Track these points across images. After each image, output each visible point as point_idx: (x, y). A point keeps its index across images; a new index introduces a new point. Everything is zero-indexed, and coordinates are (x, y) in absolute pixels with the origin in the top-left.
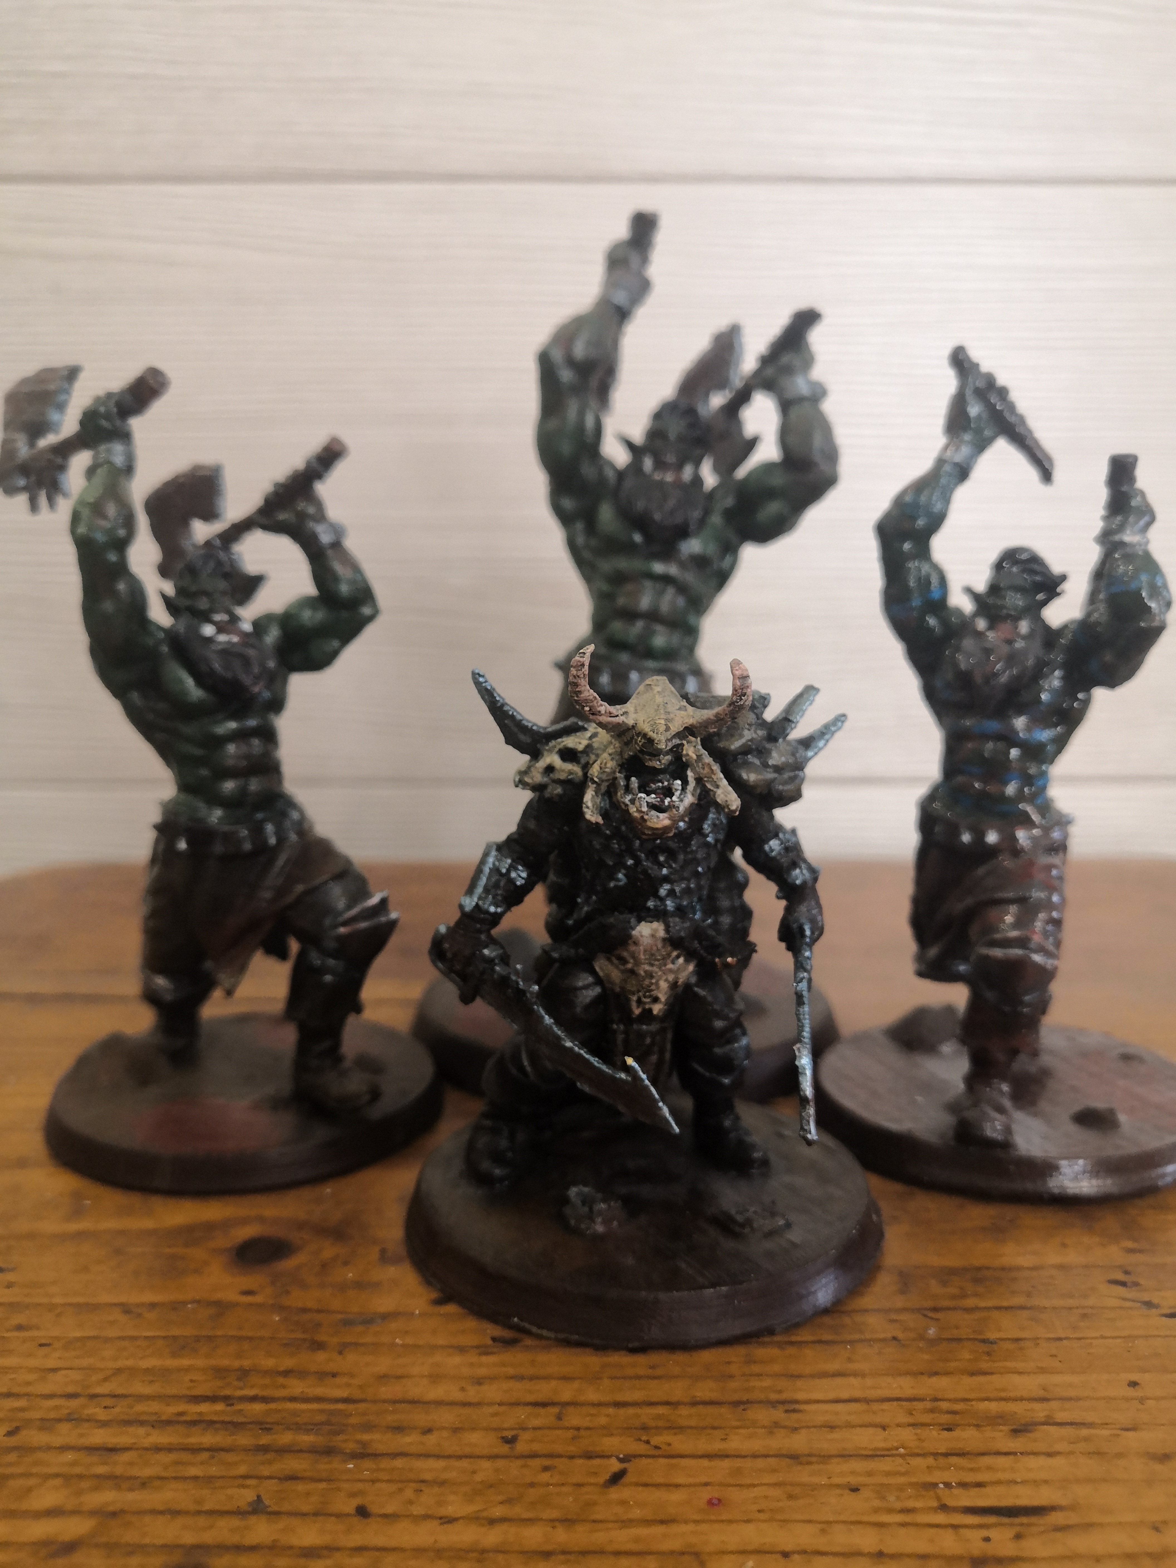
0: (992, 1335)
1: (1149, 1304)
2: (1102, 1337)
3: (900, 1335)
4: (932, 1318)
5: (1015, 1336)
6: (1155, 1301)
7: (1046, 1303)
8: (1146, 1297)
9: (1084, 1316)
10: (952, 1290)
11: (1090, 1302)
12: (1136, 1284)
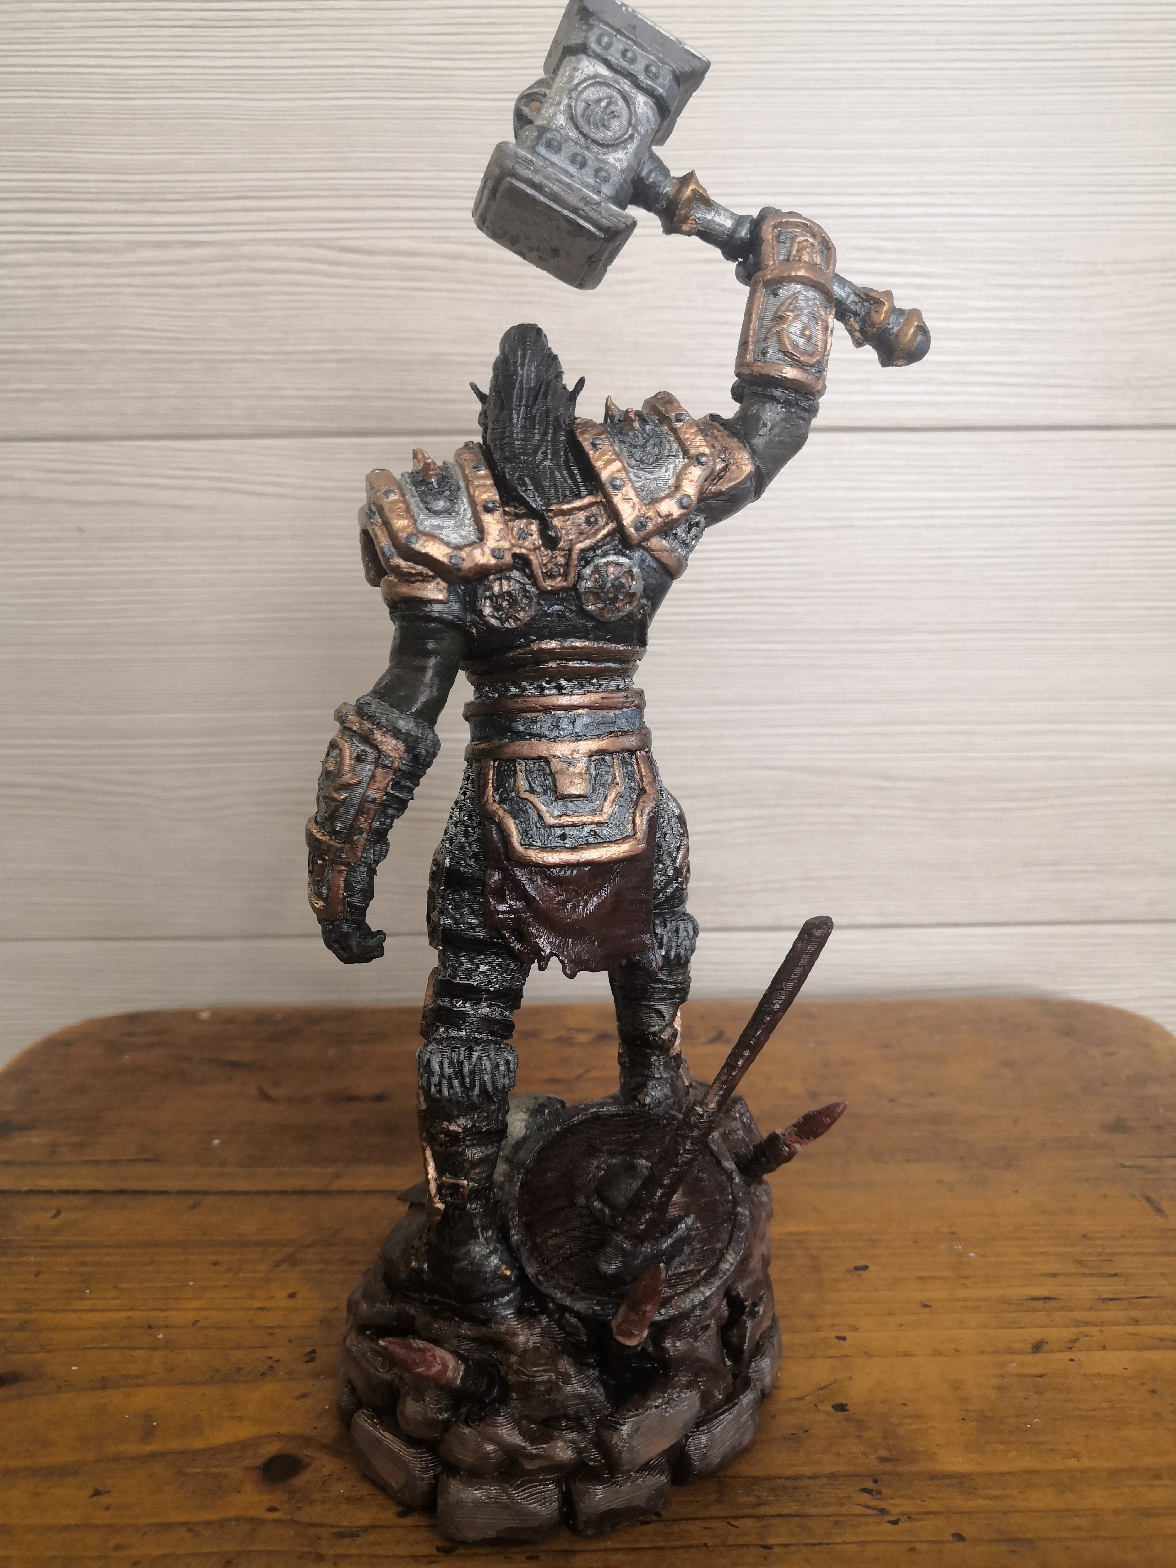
0: (771, 1541)
1: (883, 1512)
2: (845, 1543)
3: (709, 1543)
4: (733, 1526)
5: (785, 1543)
6: (888, 1508)
7: (813, 1511)
8: (882, 1504)
9: (836, 1523)
10: (752, 1499)
11: (844, 1510)
12: (879, 1493)
